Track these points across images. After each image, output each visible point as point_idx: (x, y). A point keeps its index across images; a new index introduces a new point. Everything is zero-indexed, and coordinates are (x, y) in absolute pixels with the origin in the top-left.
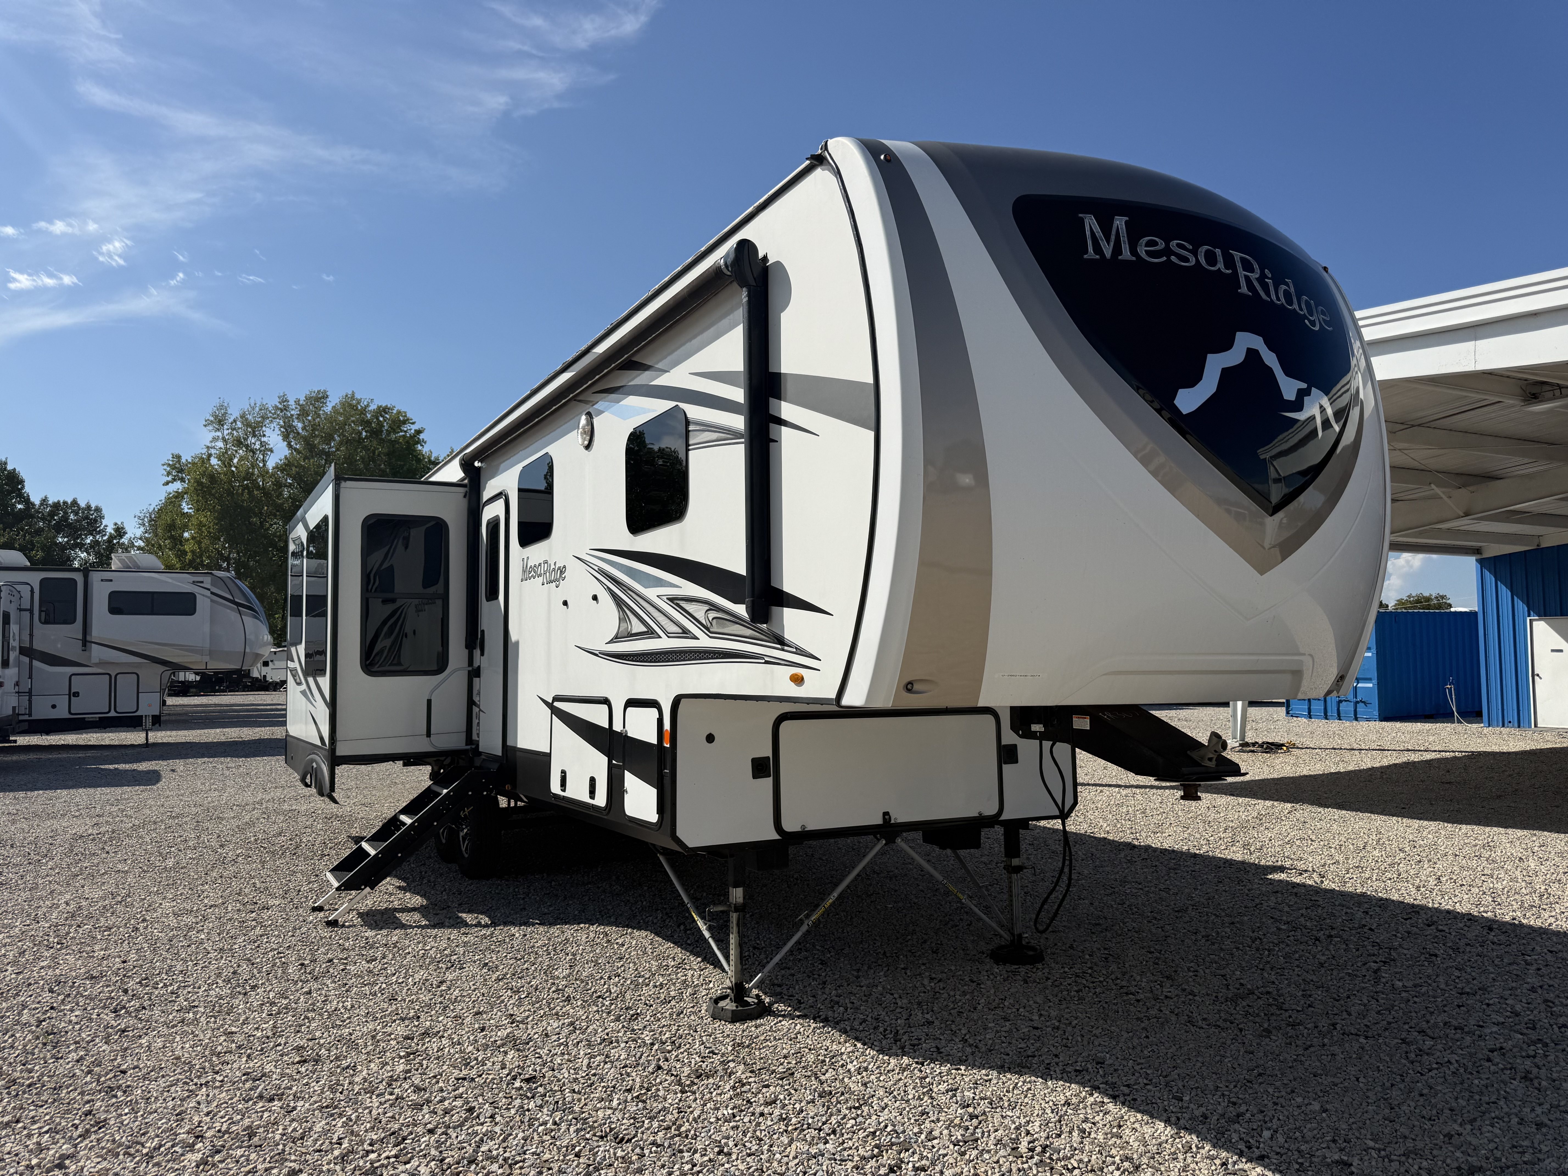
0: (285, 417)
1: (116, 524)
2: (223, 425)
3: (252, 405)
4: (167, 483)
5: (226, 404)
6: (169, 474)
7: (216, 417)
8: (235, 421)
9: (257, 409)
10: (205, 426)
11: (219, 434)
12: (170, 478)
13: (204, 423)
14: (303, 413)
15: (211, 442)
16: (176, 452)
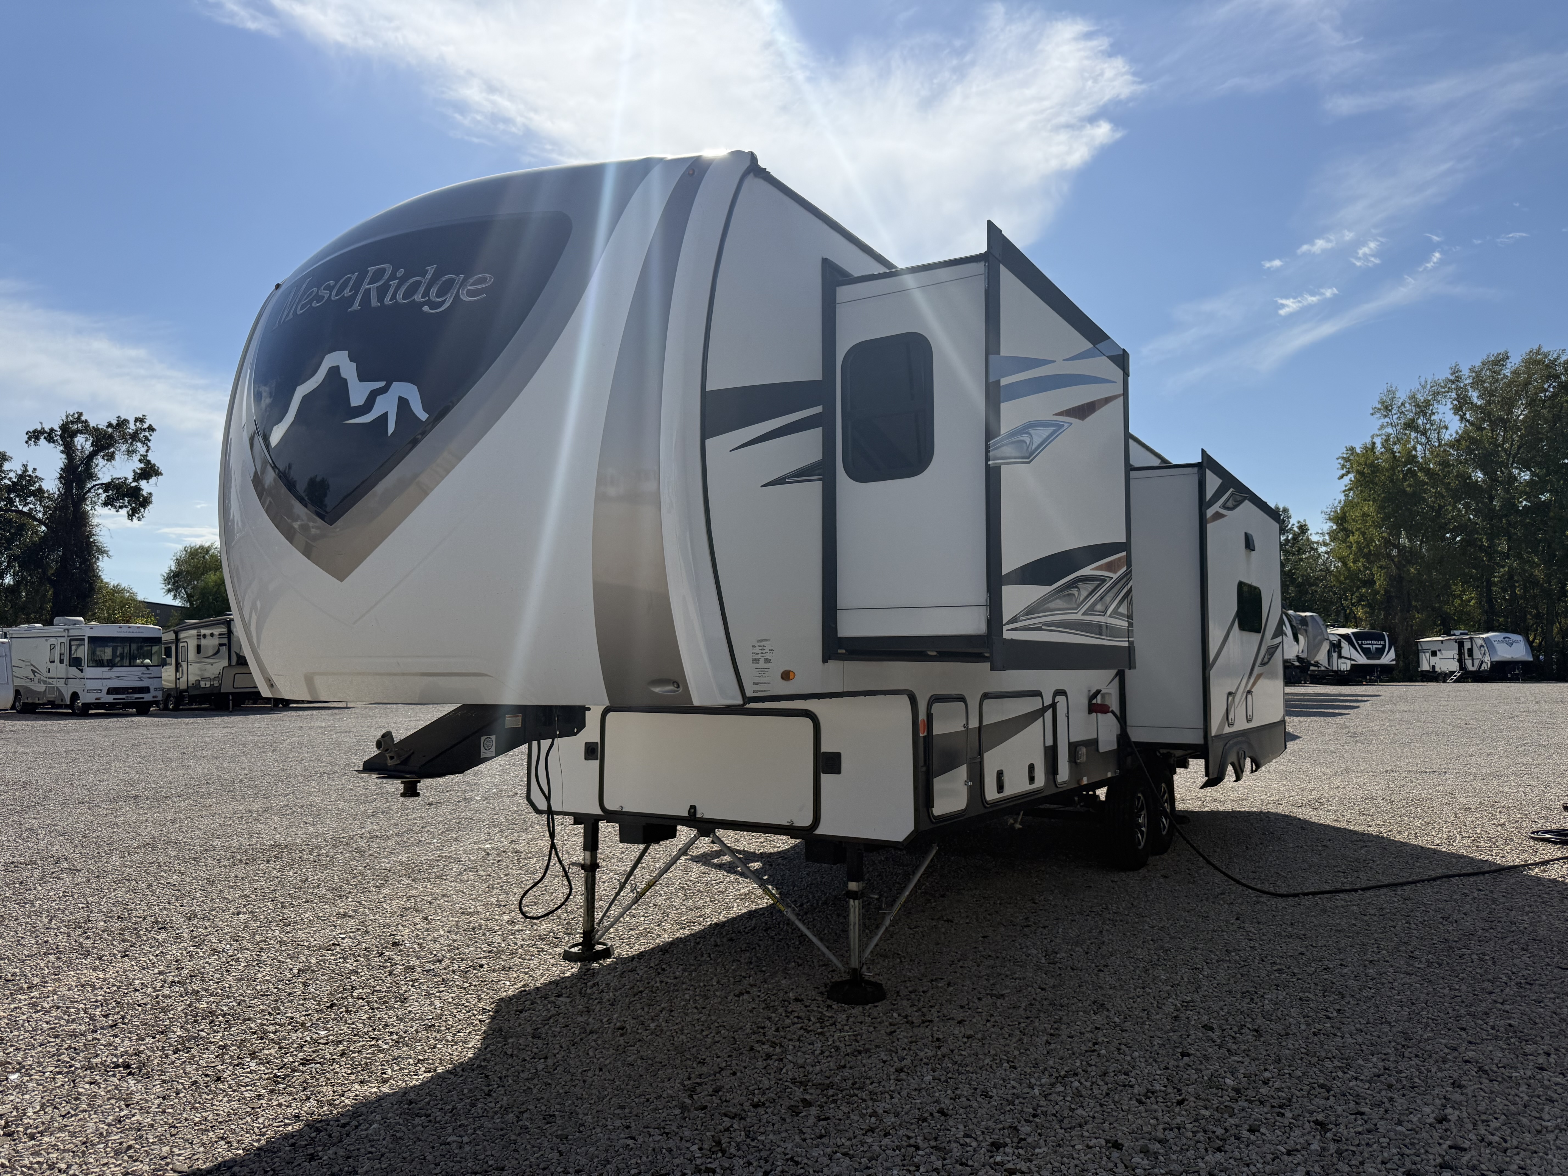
0: (1458, 389)
1: (1299, 522)
2: (1390, 411)
3: (1423, 383)
4: (1342, 477)
5: (1394, 389)
6: (1343, 467)
7: (1382, 402)
8: (1403, 404)
9: (1429, 386)
10: (1372, 414)
11: (1387, 420)
12: (1344, 472)
13: (1372, 411)
14: (1478, 381)
15: (1379, 429)
16: (1349, 445)
